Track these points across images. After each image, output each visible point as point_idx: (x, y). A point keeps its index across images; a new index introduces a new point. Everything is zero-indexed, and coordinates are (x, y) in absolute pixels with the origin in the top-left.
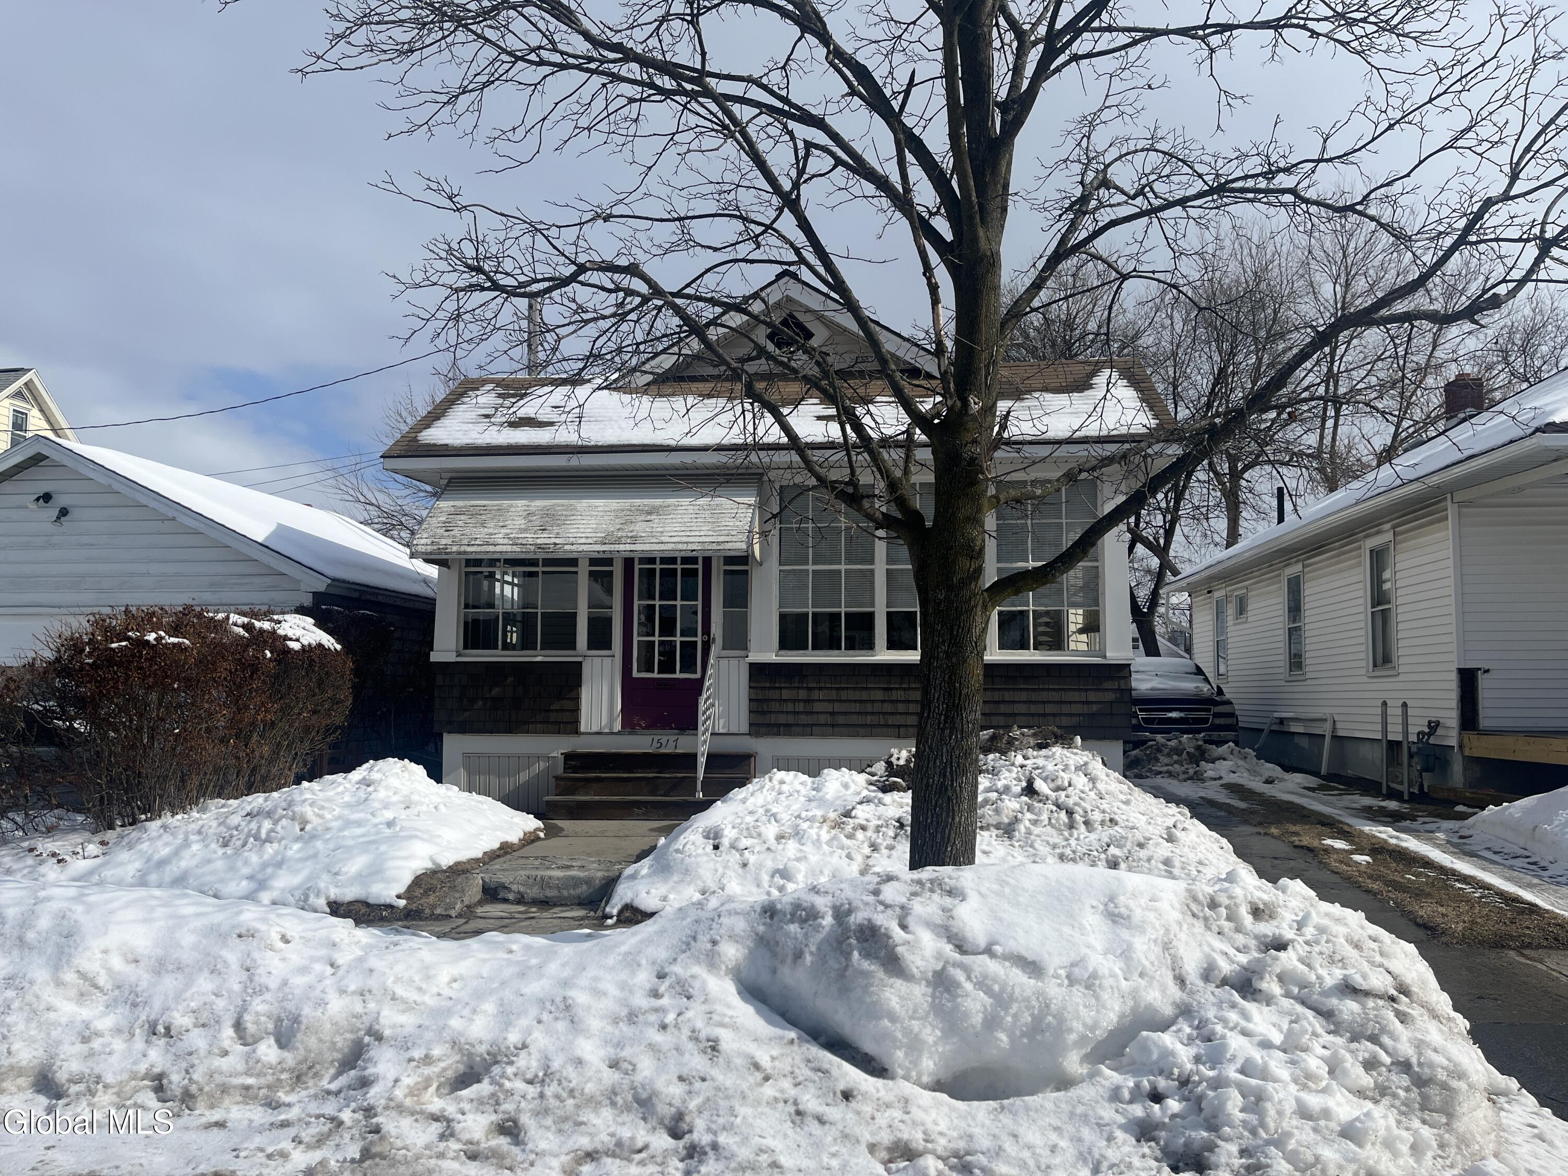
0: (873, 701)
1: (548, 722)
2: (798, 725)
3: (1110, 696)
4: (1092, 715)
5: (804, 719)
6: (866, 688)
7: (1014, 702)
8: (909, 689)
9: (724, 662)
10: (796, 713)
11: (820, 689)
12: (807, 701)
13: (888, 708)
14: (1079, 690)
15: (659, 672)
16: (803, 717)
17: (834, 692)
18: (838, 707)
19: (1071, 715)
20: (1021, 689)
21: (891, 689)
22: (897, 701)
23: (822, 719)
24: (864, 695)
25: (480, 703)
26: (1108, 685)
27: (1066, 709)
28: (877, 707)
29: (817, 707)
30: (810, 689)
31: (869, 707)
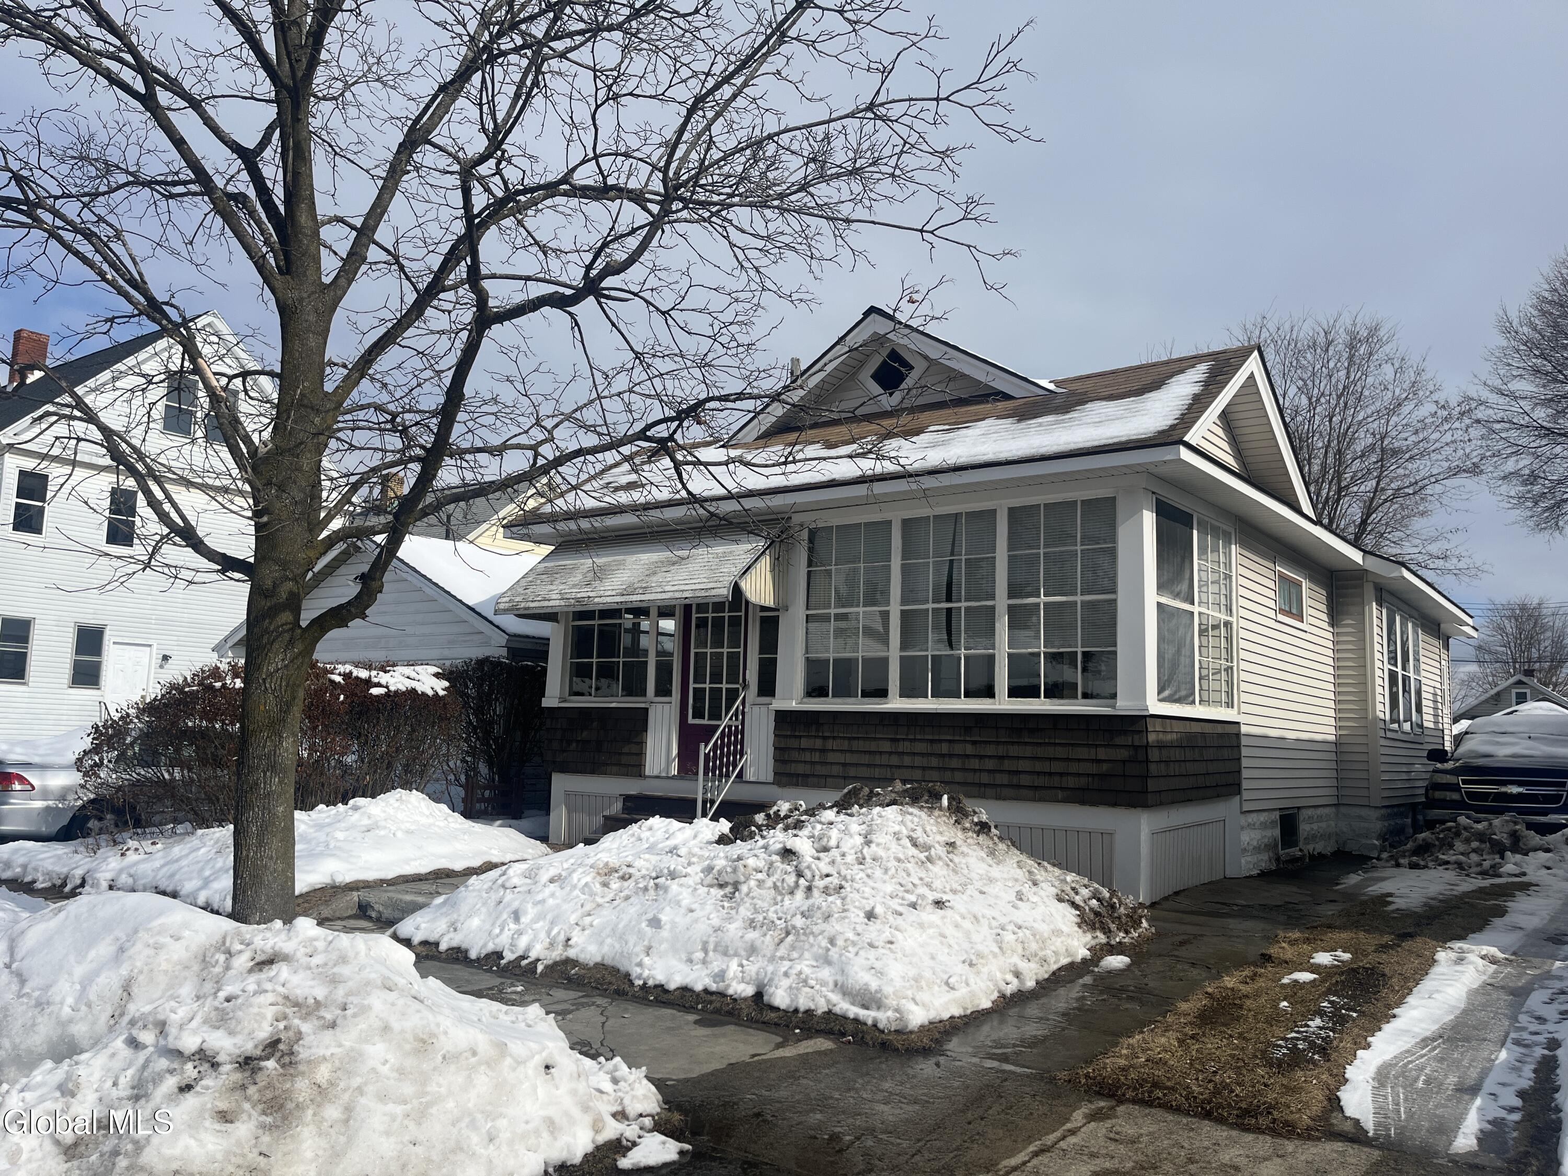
0: (881, 753)
1: (620, 765)
2: (814, 775)
3: (1123, 754)
4: (1102, 776)
5: (820, 770)
6: (875, 739)
7: (1018, 758)
8: (915, 740)
9: (756, 709)
10: (813, 763)
11: (834, 738)
12: (823, 751)
13: (895, 760)
14: (1088, 745)
15: (709, 719)
16: (818, 767)
17: (846, 742)
18: (849, 758)
19: (1079, 775)
20: (1026, 744)
21: (898, 740)
22: (903, 753)
23: (836, 770)
24: (873, 746)
25: (574, 745)
26: (1119, 740)
27: (1074, 768)
28: (884, 760)
29: (831, 757)
30: (825, 738)
31: (878, 760)
